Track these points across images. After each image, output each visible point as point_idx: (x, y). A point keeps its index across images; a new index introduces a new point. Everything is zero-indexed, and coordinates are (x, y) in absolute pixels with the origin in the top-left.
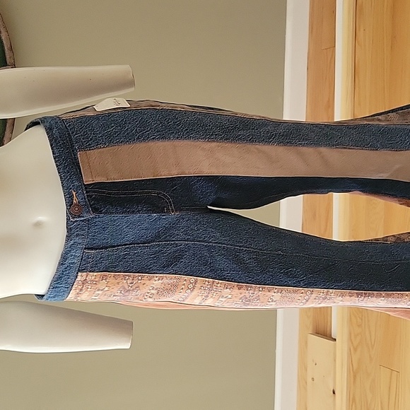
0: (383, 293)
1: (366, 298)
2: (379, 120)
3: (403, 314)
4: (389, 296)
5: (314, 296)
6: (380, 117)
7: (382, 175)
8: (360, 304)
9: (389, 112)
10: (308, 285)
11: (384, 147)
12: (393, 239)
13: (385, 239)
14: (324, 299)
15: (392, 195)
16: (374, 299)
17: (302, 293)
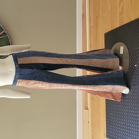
17: (61, 85)
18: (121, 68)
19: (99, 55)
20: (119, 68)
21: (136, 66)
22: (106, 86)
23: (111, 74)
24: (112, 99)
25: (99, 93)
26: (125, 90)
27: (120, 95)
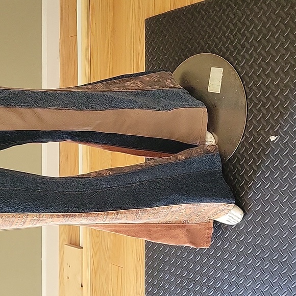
0: (83, 214)
1: (70, 218)
2: (88, 88)
3: (103, 228)
4: (88, 216)
5: (29, 219)
6: (89, 86)
7: (86, 128)
8: (67, 223)
9: (97, 82)
10: (24, 211)
11: (87, 108)
12: (95, 174)
13: (89, 174)
14: (38, 220)
15: (97, 143)
16: (77, 218)
17: (19, 217)
18: (210, 139)
19: (143, 93)
20: (205, 138)
21: (273, 138)
22: (175, 208)
23: (185, 162)
24: (185, 243)
25: (150, 231)
26: (229, 214)
27: (209, 228)
